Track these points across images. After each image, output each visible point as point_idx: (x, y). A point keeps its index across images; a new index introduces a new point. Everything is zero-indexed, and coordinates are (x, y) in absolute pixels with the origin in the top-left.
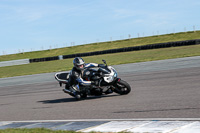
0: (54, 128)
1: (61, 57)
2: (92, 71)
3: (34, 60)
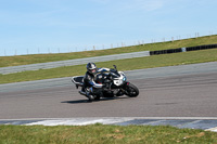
0: (180, 126)
1: (184, 49)
2: (104, 75)
3: (155, 53)
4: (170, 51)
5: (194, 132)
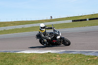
1: (88, 19)
4: (81, 20)
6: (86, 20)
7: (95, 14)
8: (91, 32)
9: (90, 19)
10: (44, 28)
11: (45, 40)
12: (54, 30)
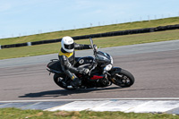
0: (23, 108)
1: (29, 43)
3: (5, 47)
4: (18, 45)
5: (35, 112)
6: (25, 45)
7: (42, 34)
8: (35, 66)
9: (33, 44)
10: (72, 46)
11: (74, 77)
12: (95, 52)
